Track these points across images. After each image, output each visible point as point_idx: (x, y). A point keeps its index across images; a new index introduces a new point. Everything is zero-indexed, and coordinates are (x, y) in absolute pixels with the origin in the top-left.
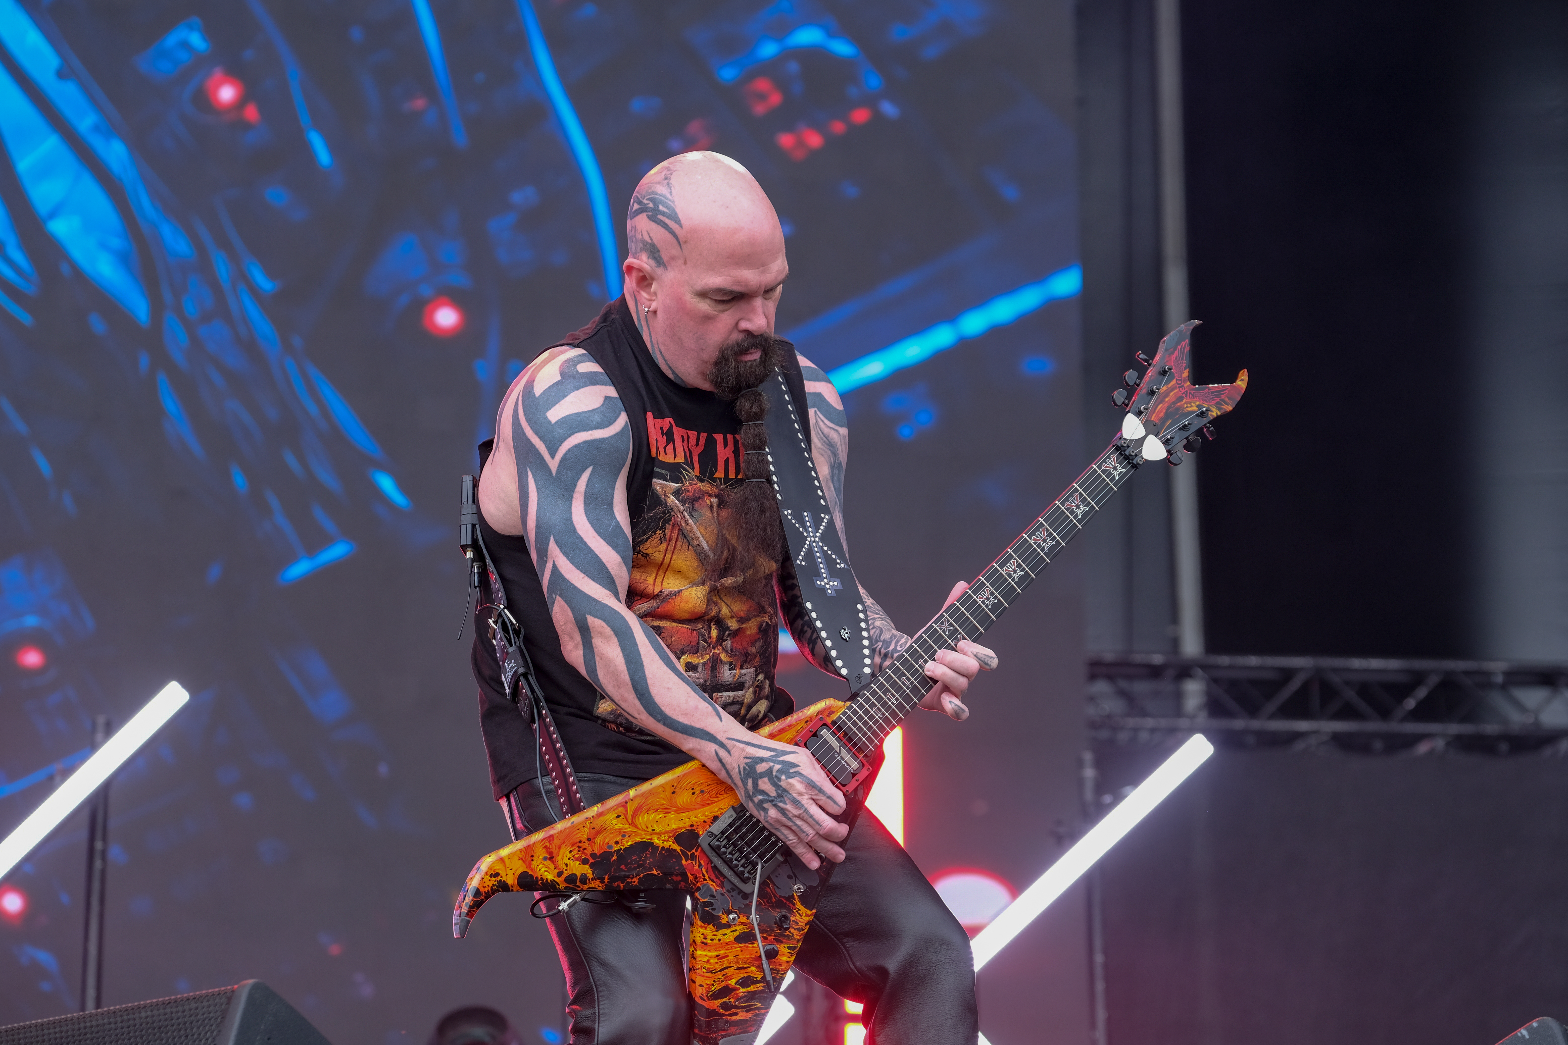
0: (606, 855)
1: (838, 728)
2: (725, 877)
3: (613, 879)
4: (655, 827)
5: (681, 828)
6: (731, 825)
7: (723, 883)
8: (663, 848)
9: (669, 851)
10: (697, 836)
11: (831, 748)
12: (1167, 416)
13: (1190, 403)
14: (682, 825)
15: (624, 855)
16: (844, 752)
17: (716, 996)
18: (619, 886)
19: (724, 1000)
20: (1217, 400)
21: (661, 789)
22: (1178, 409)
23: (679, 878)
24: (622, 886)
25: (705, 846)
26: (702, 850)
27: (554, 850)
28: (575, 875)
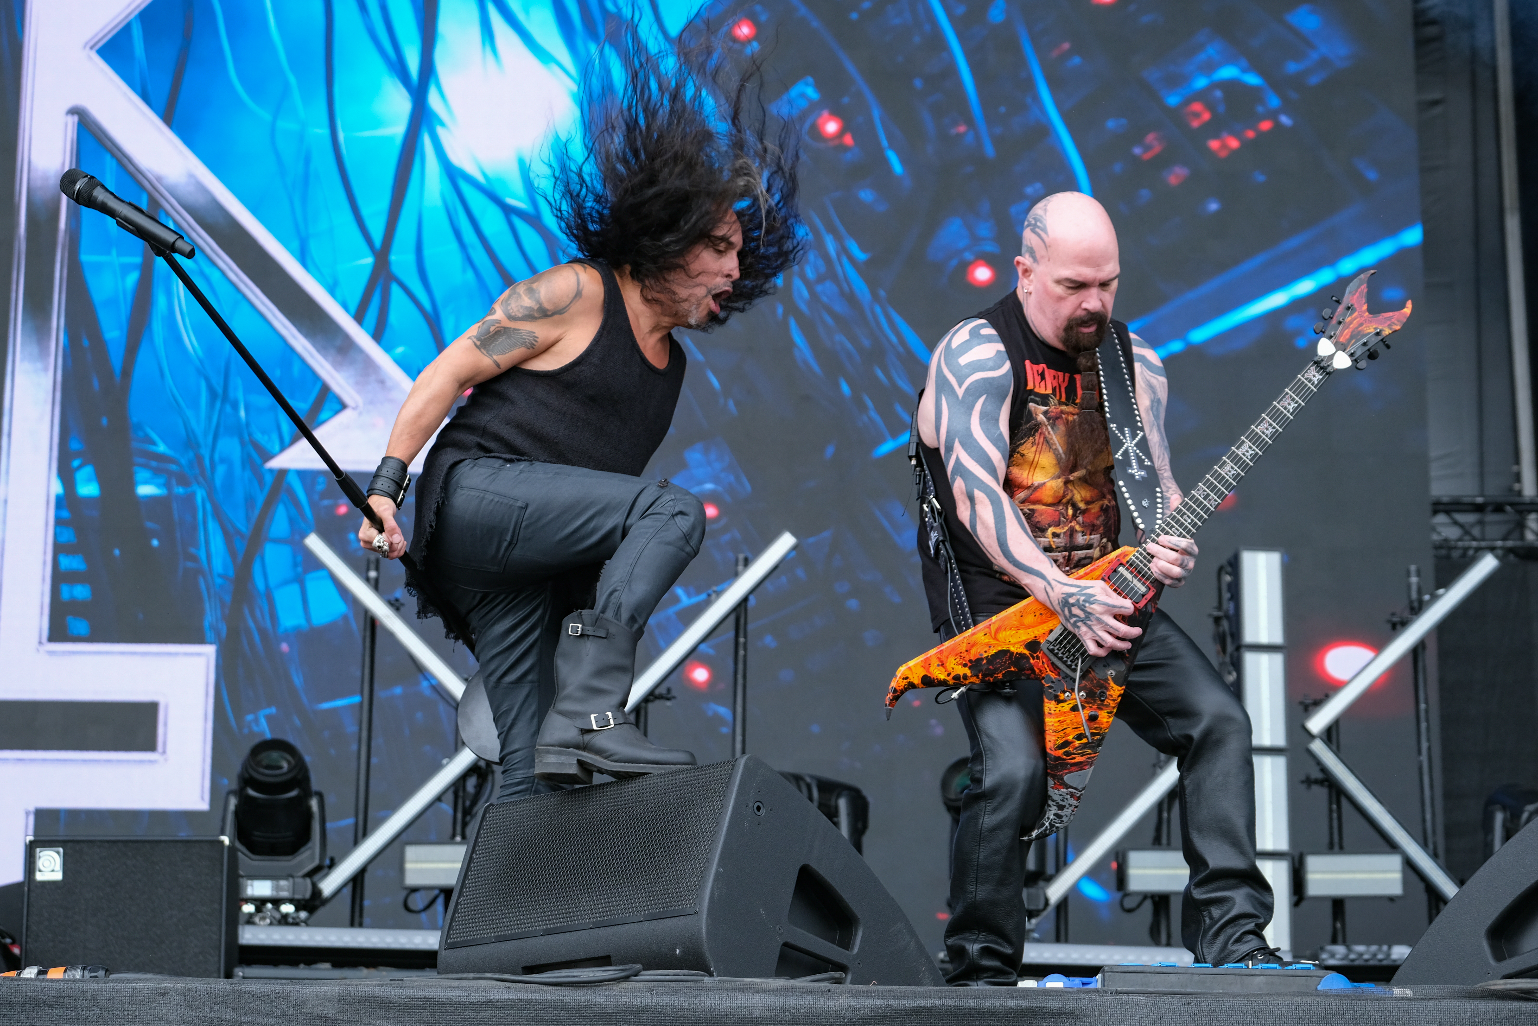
0: (979, 660)
1: (1130, 566)
2: (1060, 669)
3: (984, 675)
4: (1011, 640)
5: (1028, 639)
6: (1061, 635)
7: (1059, 673)
8: (1017, 653)
9: (1022, 655)
10: (1039, 643)
11: (1126, 579)
12: (1352, 337)
13: (1369, 327)
14: (1028, 637)
15: (992, 659)
16: (1135, 581)
17: (1060, 747)
18: (989, 680)
19: (1066, 749)
20: (1389, 323)
21: (1013, 614)
22: (1359, 332)
23: (1029, 672)
24: (991, 680)
25: (1045, 649)
26: (1044, 653)
27: (943, 659)
28: (959, 675)
